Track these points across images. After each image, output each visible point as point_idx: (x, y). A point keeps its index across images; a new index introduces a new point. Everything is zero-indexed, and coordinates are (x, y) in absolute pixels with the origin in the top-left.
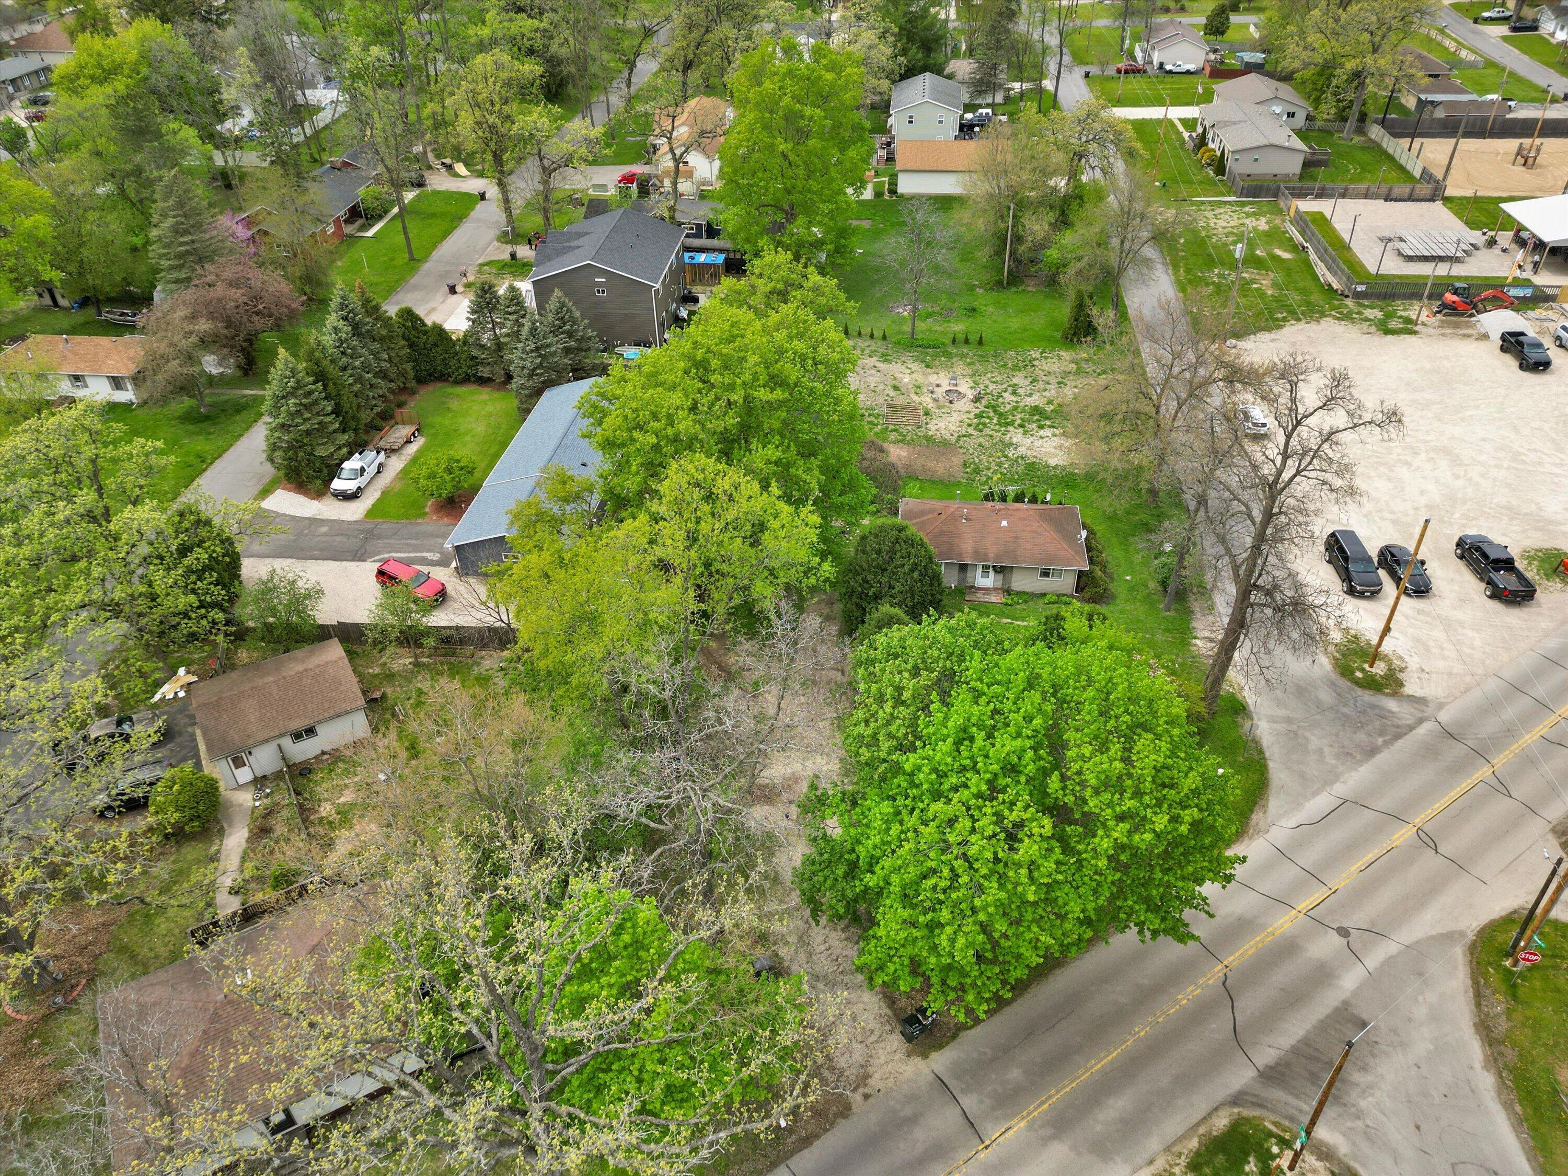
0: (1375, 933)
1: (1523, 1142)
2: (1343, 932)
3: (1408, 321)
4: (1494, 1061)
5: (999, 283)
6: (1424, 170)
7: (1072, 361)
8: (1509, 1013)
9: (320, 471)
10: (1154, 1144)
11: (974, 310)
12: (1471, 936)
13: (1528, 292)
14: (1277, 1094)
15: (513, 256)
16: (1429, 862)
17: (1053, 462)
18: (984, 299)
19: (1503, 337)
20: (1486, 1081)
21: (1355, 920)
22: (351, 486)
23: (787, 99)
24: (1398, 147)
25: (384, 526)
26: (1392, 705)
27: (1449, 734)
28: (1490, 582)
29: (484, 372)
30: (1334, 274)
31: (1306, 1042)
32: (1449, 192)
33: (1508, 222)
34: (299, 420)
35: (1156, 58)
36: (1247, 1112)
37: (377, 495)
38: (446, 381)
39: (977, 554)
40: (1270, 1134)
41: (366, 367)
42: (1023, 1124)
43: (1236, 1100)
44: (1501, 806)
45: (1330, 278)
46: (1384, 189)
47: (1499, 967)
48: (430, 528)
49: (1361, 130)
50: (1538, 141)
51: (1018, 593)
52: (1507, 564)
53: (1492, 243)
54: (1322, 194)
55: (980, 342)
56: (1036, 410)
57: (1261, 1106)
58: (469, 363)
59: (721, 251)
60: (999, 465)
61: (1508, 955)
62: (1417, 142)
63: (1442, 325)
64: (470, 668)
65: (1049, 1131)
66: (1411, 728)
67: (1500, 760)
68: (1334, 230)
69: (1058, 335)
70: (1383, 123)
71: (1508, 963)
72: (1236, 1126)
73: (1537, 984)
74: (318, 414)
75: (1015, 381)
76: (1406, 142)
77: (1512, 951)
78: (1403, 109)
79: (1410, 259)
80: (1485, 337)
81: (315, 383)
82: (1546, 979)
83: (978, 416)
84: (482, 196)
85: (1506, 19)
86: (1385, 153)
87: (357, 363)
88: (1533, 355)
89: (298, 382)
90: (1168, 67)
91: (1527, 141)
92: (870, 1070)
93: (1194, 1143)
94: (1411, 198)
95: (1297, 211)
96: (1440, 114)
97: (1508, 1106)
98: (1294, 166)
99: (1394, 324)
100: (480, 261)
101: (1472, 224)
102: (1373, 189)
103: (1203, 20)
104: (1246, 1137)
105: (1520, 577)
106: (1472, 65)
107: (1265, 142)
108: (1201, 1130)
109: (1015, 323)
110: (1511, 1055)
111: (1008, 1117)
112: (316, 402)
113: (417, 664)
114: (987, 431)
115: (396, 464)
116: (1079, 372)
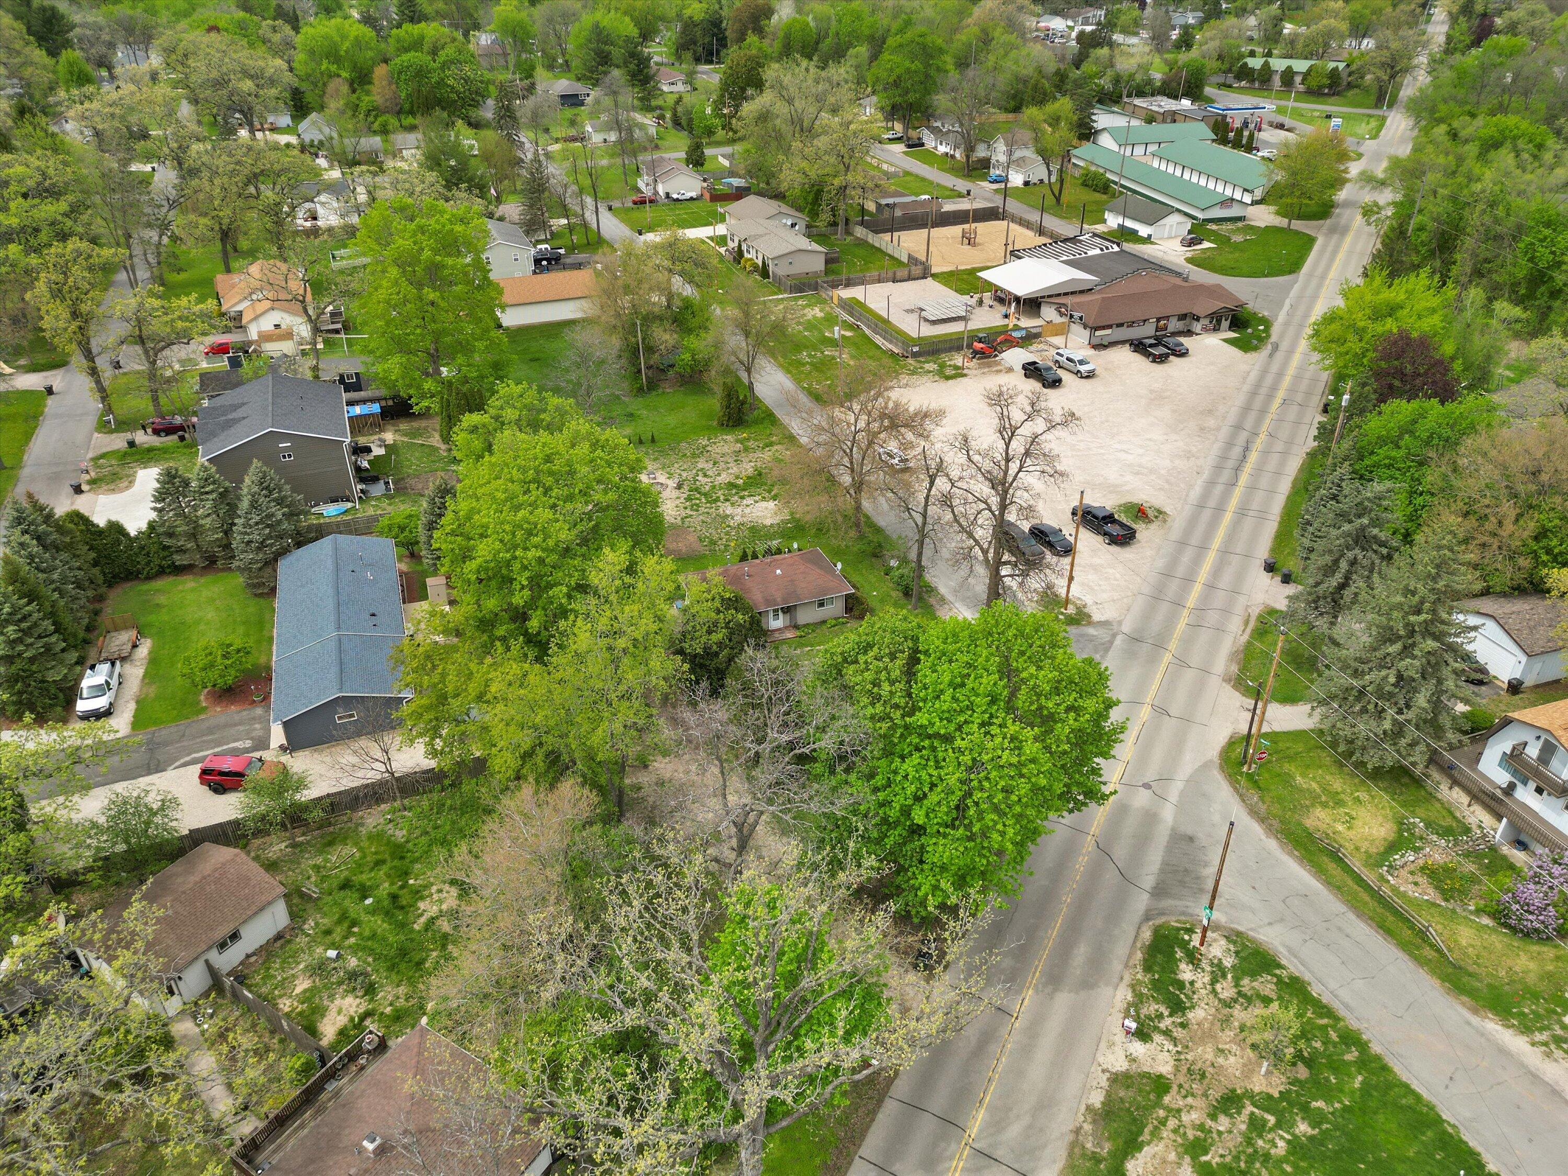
0: (1165, 779)
1: (1310, 872)
2: (1147, 786)
3: (956, 368)
4: (1270, 830)
5: (641, 389)
6: (910, 256)
7: (737, 441)
8: (1261, 799)
9: (56, 697)
10: (1117, 966)
11: (632, 415)
12: (1217, 761)
13: (1023, 333)
14: (1167, 903)
15: (131, 444)
16: (1169, 725)
17: (768, 522)
18: (636, 405)
19: (1024, 367)
20: (1272, 844)
21: (1150, 775)
22: (101, 703)
23: (427, 254)
24: (883, 240)
25: (164, 732)
26: (1091, 631)
27: (1135, 639)
28: (1105, 534)
29: (179, 559)
30: (891, 342)
31: (1165, 863)
32: (935, 270)
33: (988, 286)
34: (21, 648)
35: (661, 190)
36: (1159, 921)
37: (132, 706)
38: (137, 578)
39: (768, 602)
40: (1179, 929)
41: (64, 580)
42: (1030, 992)
43: (1147, 917)
44: (1189, 676)
45: (890, 346)
46: (890, 274)
47: (1241, 774)
48: (222, 719)
49: (848, 232)
50: (974, 225)
51: (805, 626)
52: (1109, 518)
53: (980, 302)
54: (849, 284)
55: (653, 440)
56: (731, 485)
57: (1164, 914)
58: (163, 554)
59: (372, 400)
60: (727, 533)
61: (1243, 764)
62: (896, 234)
63: (981, 366)
64: (356, 830)
65: (1050, 988)
66: (1111, 643)
67: (1173, 645)
68: (870, 311)
69: (715, 423)
70: (862, 223)
71: (1245, 769)
72: (1156, 931)
73: (1266, 775)
74: (40, 637)
75: (700, 466)
76: (887, 237)
77: (1244, 760)
78: (870, 214)
79: (934, 322)
80: (1010, 370)
81: (28, 604)
82: (1269, 771)
83: (689, 499)
84: (50, 391)
85: (899, 139)
86: (873, 246)
87: (55, 576)
88: (1050, 377)
89: (13, 606)
90: (675, 196)
91: (966, 226)
92: (908, 1004)
93: (1139, 955)
94: (910, 278)
95: (840, 298)
96: (898, 213)
97: (1290, 854)
98: (817, 264)
99: (949, 372)
100: (91, 455)
101: (960, 291)
102: (883, 275)
103: (683, 155)
104: (1166, 937)
105: (1122, 525)
106: (895, 175)
107: (793, 249)
108: (1139, 945)
109: (672, 420)
110: (1275, 823)
111: (1019, 992)
112: (35, 625)
113: (294, 845)
114: (702, 510)
115: (135, 672)
116: (746, 450)
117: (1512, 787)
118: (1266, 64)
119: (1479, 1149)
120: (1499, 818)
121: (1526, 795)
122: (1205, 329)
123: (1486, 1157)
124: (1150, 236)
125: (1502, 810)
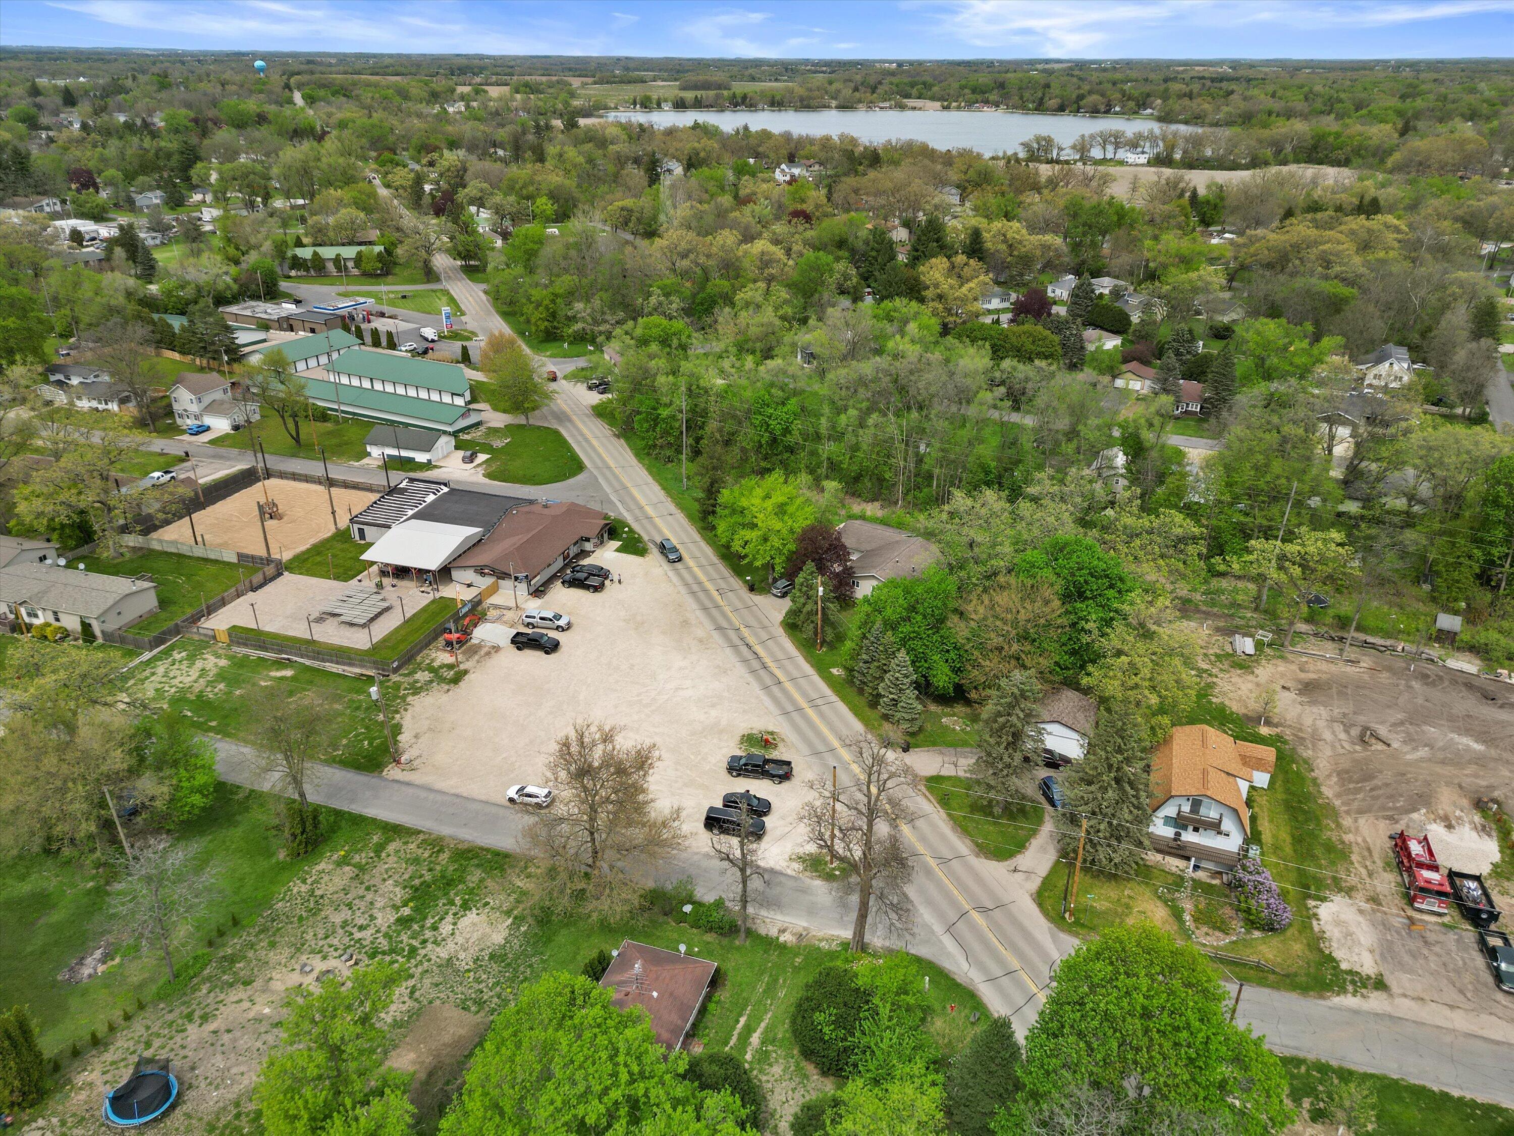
3: (449, 667)
6: (239, 555)
17: (499, 939)
19: (516, 643)
24: (181, 545)
32: (285, 562)
46: (247, 585)
53: (380, 585)
54: (210, 612)
55: (235, 920)
56: (403, 921)
60: (478, 980)
63: (468, 655)
69: (286, 855)
70: (127, 530)
75: (337, 920)
79: (365, 625)
80: (497, 648)
86: (167, 553)
88: (544, 641)
94: (266, 580)
95: (220, 633)
98: (150, 602)
99: (447, 674)
101: (340, 578)
102: (241, 588)
107: (116, 597)
116: (361, 868)
117: (1178, 834)
118: (315, 254)
119: (1422, 1083)
120: (1188, 859)
121: (1189, 836)
122: (596, 546)
123: (1429, 1085)
124: (429, 461)
125: (1188, 854)
